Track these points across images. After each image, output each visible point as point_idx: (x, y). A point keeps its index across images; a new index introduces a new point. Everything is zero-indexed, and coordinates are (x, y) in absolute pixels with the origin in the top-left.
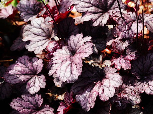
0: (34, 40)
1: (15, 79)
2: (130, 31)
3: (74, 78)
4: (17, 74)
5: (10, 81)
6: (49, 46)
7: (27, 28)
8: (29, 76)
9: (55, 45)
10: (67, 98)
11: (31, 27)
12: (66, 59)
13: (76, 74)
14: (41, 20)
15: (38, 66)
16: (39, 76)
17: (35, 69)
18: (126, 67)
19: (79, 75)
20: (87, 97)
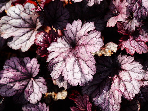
0: (17, 35)
1: (9, 90)
2: (142, 9)
3: (88, 80)
4: (10, 83)
5: (4, 93)
6: (37, 40)
7: (4, 20)
8: (24, 82)
9: (44, 36)
10: (79, 102)
11: (9, 19)
12: (67, 54)
13: (89, 73)
14: (18, 8)
15: (33, 68)
16: (36, 80)
17: (30, 72)
18: (141, 51)
19: (93, 74)
20: (107, 98)
